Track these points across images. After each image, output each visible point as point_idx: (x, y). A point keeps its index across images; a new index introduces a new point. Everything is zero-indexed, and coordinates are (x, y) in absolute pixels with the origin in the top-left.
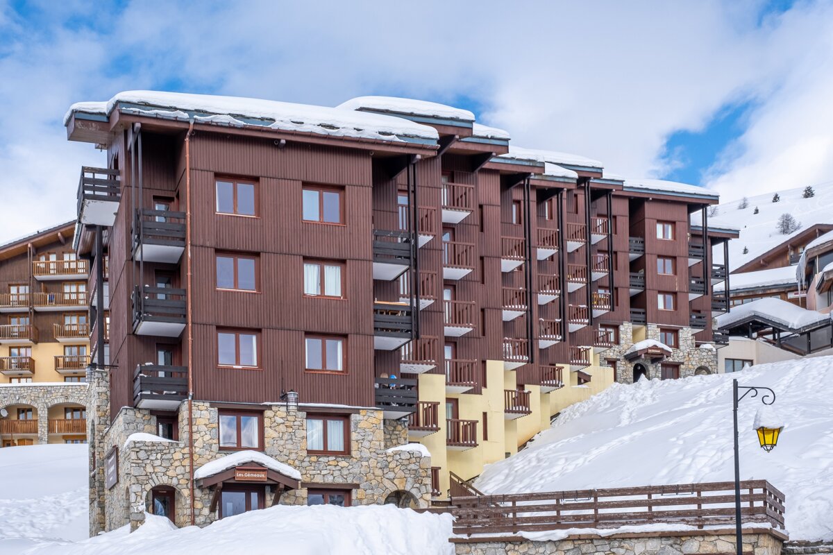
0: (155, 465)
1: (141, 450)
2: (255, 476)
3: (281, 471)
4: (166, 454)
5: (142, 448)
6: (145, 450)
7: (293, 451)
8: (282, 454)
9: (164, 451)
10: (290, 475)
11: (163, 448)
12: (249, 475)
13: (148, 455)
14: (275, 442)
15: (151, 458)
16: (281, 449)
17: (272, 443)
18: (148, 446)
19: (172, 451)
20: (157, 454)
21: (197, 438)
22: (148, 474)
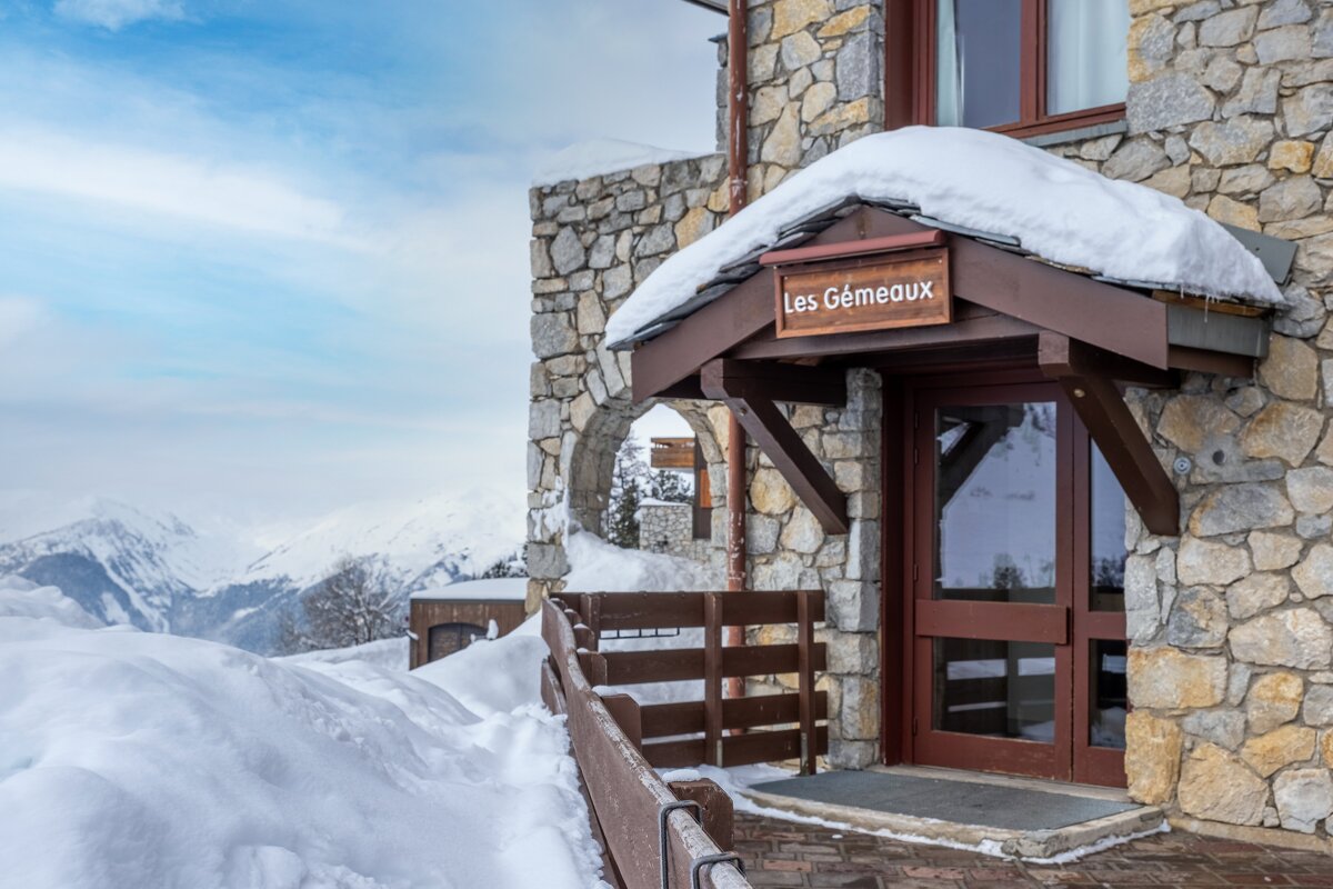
0: (609, 294)
1: (562, 225)
2: (881, 296)
3: (1030, 242)
4: (650, 227)
5: (563, 218)
6: (575, 225)
7: (1302, 74)
8: (1230, 108)
9: (644, 218)
10: (1093, 264)
11: (636, 199)
12: (845, 299)
13: (587, 250)
14: (1187, 33)
15: (600, 259)
16: (1222, 73)
17: (1164, 47)
18: (584, 203)
19: (673, 212)
20: (617, 234)
21: (773, 114)
22: (585, 343)
